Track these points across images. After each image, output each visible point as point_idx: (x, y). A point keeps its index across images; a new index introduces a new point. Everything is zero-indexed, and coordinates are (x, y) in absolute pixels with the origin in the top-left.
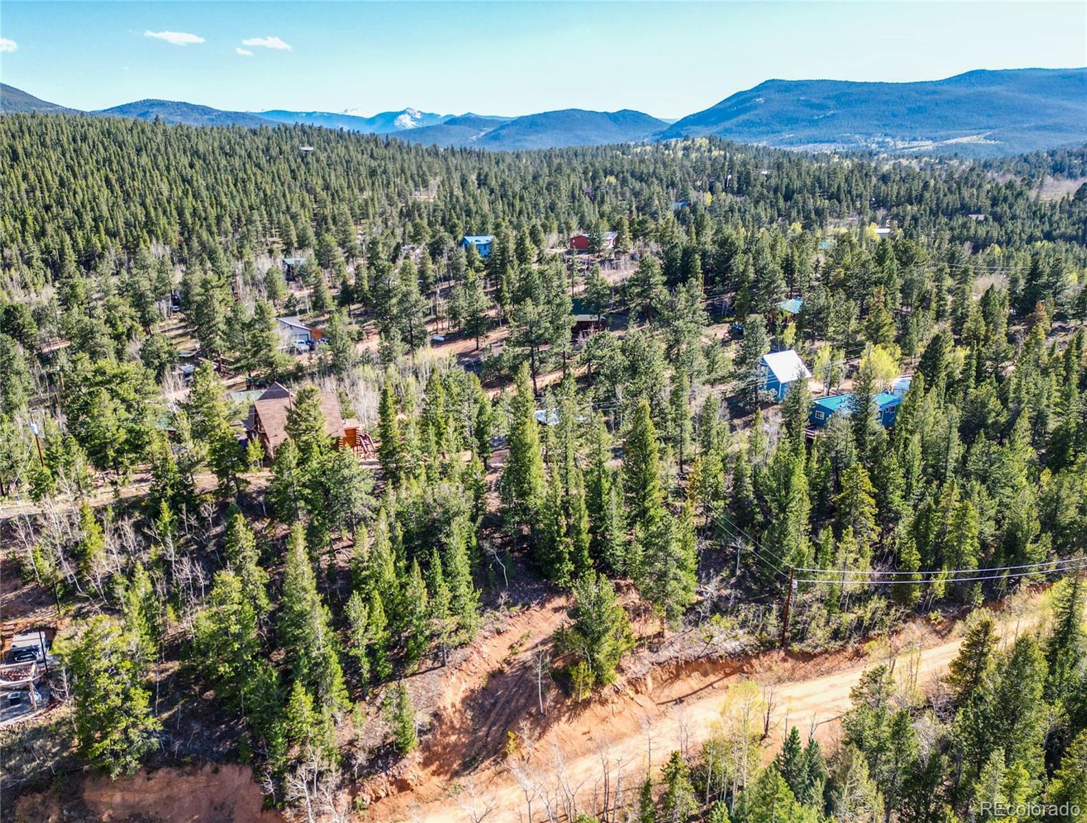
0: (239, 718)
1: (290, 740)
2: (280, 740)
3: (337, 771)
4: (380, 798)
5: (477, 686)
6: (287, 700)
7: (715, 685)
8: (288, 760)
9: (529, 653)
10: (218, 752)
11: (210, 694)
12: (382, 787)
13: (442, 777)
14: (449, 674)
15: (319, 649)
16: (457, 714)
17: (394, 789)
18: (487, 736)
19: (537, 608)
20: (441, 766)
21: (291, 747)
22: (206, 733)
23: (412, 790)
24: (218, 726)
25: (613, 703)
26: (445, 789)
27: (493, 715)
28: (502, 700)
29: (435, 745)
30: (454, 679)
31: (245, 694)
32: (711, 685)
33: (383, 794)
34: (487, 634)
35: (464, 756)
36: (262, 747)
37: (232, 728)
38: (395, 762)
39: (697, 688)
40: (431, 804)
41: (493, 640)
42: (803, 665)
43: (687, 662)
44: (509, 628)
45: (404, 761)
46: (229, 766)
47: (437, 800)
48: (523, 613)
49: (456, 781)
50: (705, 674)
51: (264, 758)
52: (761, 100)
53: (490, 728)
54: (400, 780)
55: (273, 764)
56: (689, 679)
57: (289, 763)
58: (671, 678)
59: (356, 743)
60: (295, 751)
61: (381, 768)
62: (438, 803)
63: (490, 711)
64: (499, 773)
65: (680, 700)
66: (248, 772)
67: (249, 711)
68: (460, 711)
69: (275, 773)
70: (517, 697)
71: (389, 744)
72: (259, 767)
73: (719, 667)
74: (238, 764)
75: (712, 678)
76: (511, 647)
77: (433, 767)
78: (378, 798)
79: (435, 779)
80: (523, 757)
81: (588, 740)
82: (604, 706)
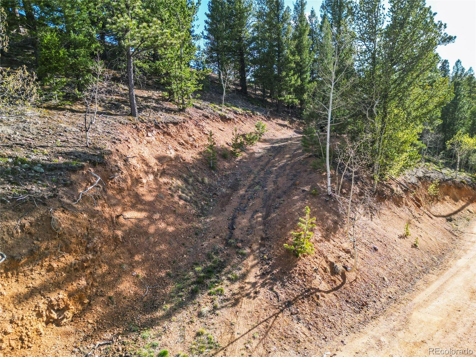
56: (446, 203)
80: (332, 265)
81: (412, 247)
82: (399, 206)
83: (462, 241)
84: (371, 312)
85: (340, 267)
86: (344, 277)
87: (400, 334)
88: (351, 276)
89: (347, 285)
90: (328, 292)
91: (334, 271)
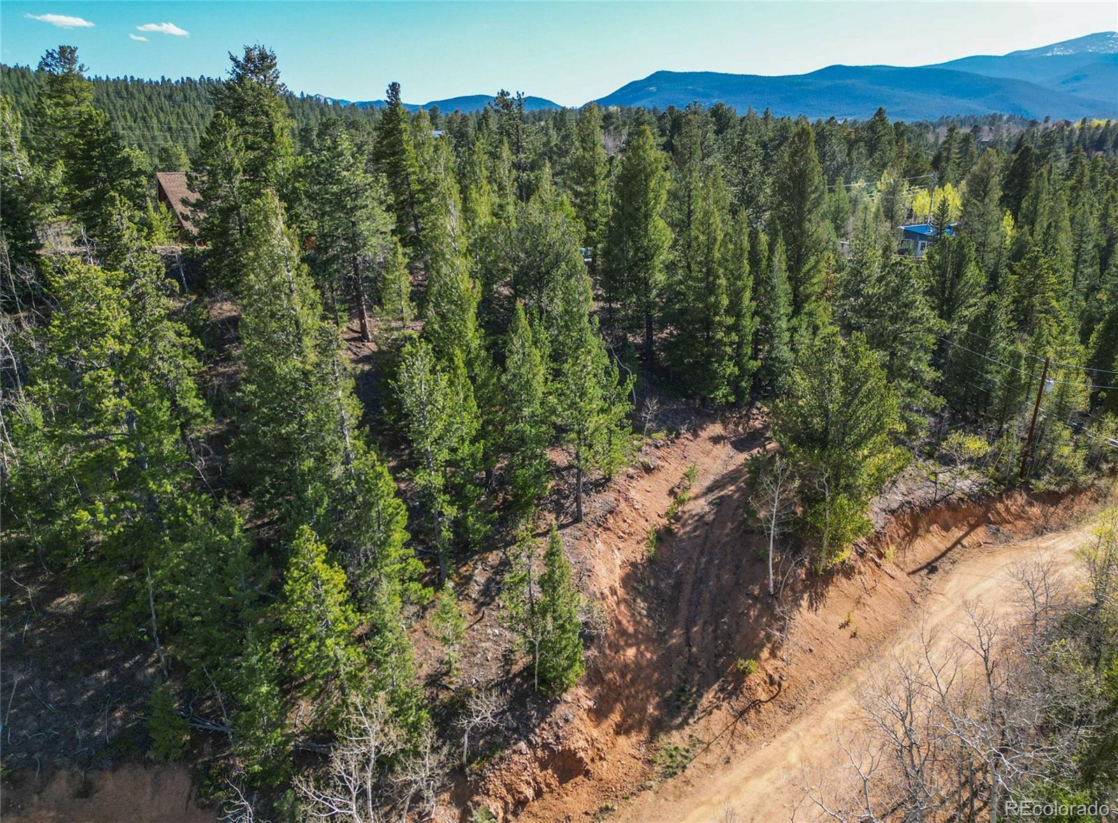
0: (146, 649)
1: (288, 684)
2: (264, 689)
3: (435, 750)
4: (526, 800)
5: (639, 557)
6: (276, 588)
7: (965, 542)
8: (289, 737)
9: (702, 501)
10: (89, 740)
11: (69, 601)
12: (526, 776)
13: (634, 738)
14: (591, 535)
15: (347, 461)
16: (622, 607)
17: (549, 776)
18: (688, 643)
19: (689, 436)
20: (626, 714)
21: (293, 704)
22: (56, 695)
23: (587, 774)
24: (88, 673)
25: (860, 573)
26: (651, 762)
27: (683, 605)
28: (690, 579)
29: (609, 669)
30: (600, 545)
31: (160, 583)
32: (959, 542)
33: (529, 793)
34: (631, 471)
35: (660, 688)
36: (215, 714)
37: (131, 675)
38: (544, 715)
39: (943, 548)
40: (634, 801)
41: (642, 482)
42: (1052, 509)
43: (923, 509)
44: (659, 462)
45: (561, 710)
46: (124, 772)
47: (643, 788)
48: (673, 442)
49: (664, 740)
50: (946, 528)
51: (220, 740)
52: (653, 89)
53: (688, 631)
54: (562, 753)
55: (246, 755)
56: (929, 536)
57: (290, 747)
58: (908, 534)
59: (445, 681)
60: (304, 712)
61: (516, 730)
62: (649, 796)
63: (674, 601)
64: (741, 714)
65: (931, 568)
66: (179, 782)
67: (172, 630)
68: (625, 601)
69: (254, 777)
70: (713, 571)
71: (520, 674)
72: (208, 766)
73: (960, 516)
74: (147, 764)
75: (956, 533)
76: (672, 492)
77: (616, 717)
78: (521, 803)
79: (622, 741)
80: (770, 677)
81: (851, 637)
82: (850, 579)
83: (919, 611)
84: (797, 712)
85: (776, 677)
86: (780, 685)
87: (813, 730)
88: (785, 685)
89: (781, 693)
90: (766, 702)
91: (772, 682)
